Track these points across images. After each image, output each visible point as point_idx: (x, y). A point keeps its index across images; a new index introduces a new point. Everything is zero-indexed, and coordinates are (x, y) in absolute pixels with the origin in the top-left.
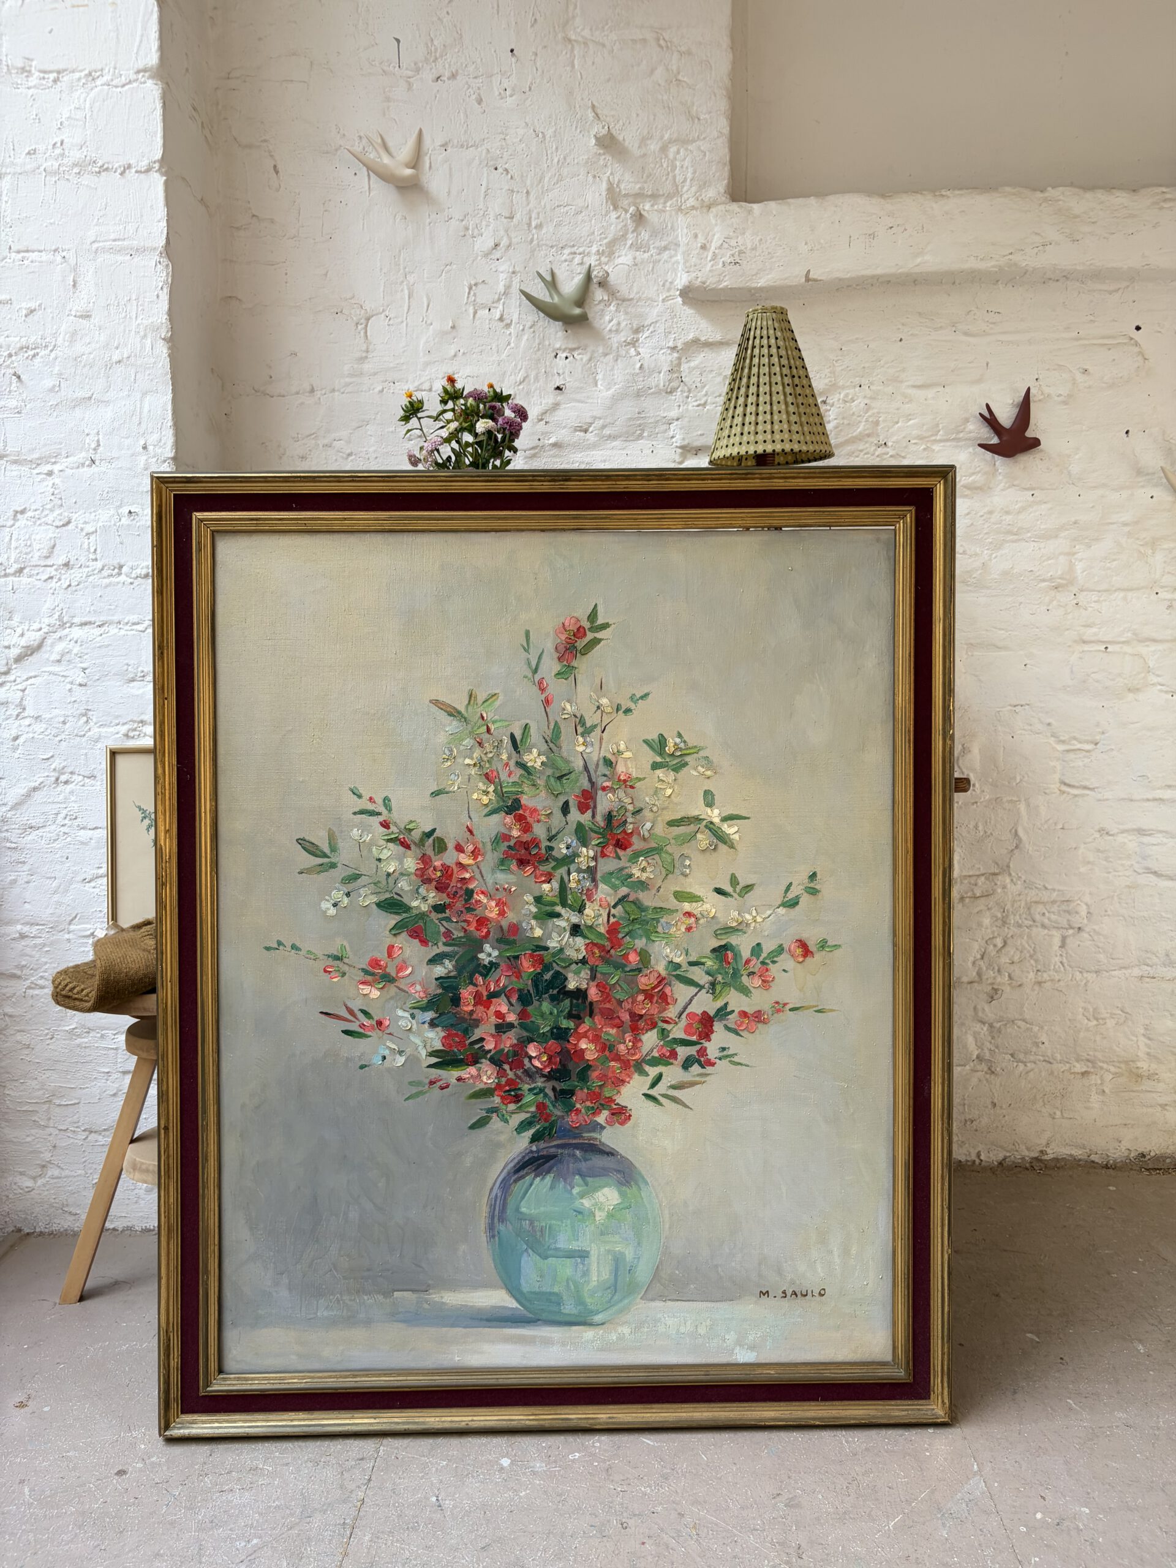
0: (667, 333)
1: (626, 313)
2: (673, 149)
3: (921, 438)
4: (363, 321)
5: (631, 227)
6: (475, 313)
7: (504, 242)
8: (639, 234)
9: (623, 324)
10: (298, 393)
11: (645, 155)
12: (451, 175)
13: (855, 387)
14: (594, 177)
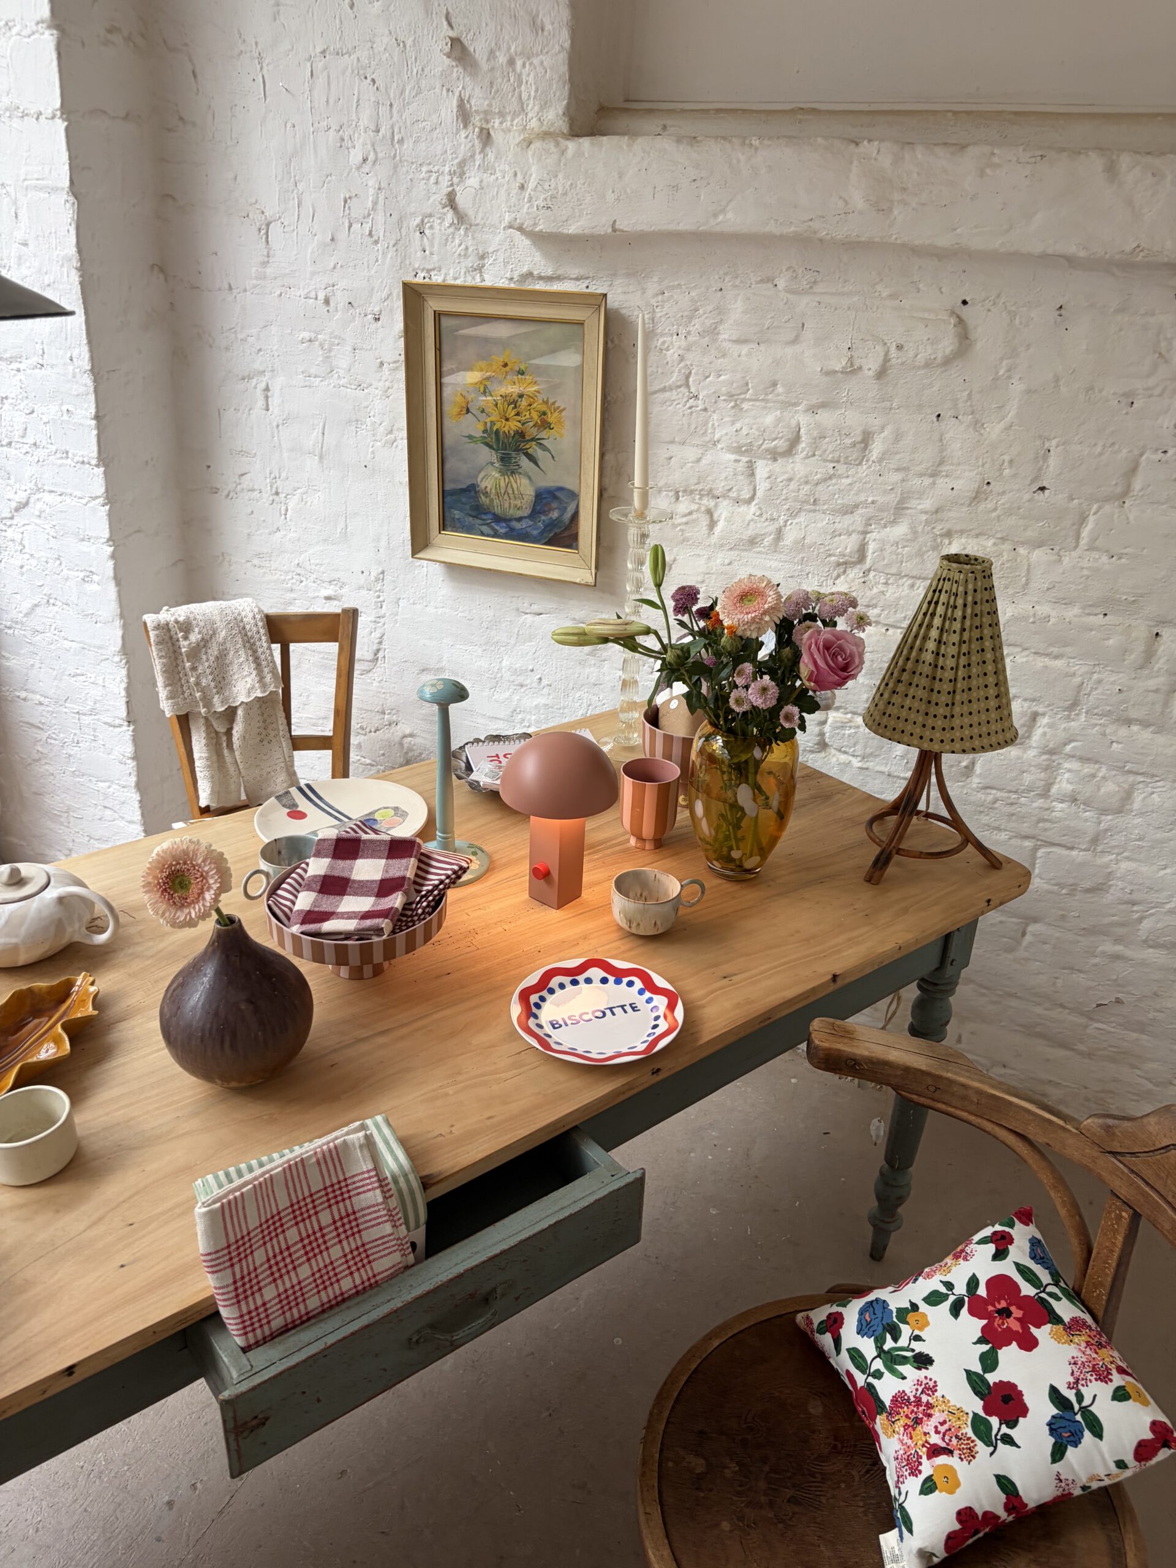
0: (506, 263)
1: (474, 239)
2: (519, 63)
3: (731, 396)
4: (263, 227)
5: (478, 148)
6: (350, 226)
7: (371, 157)
8: (485, 155)
9: (470, 250)
10: (220, 289)
11: (493, 69)
12: (329, 84)
13: (672, 335)
14: (448, 90)
